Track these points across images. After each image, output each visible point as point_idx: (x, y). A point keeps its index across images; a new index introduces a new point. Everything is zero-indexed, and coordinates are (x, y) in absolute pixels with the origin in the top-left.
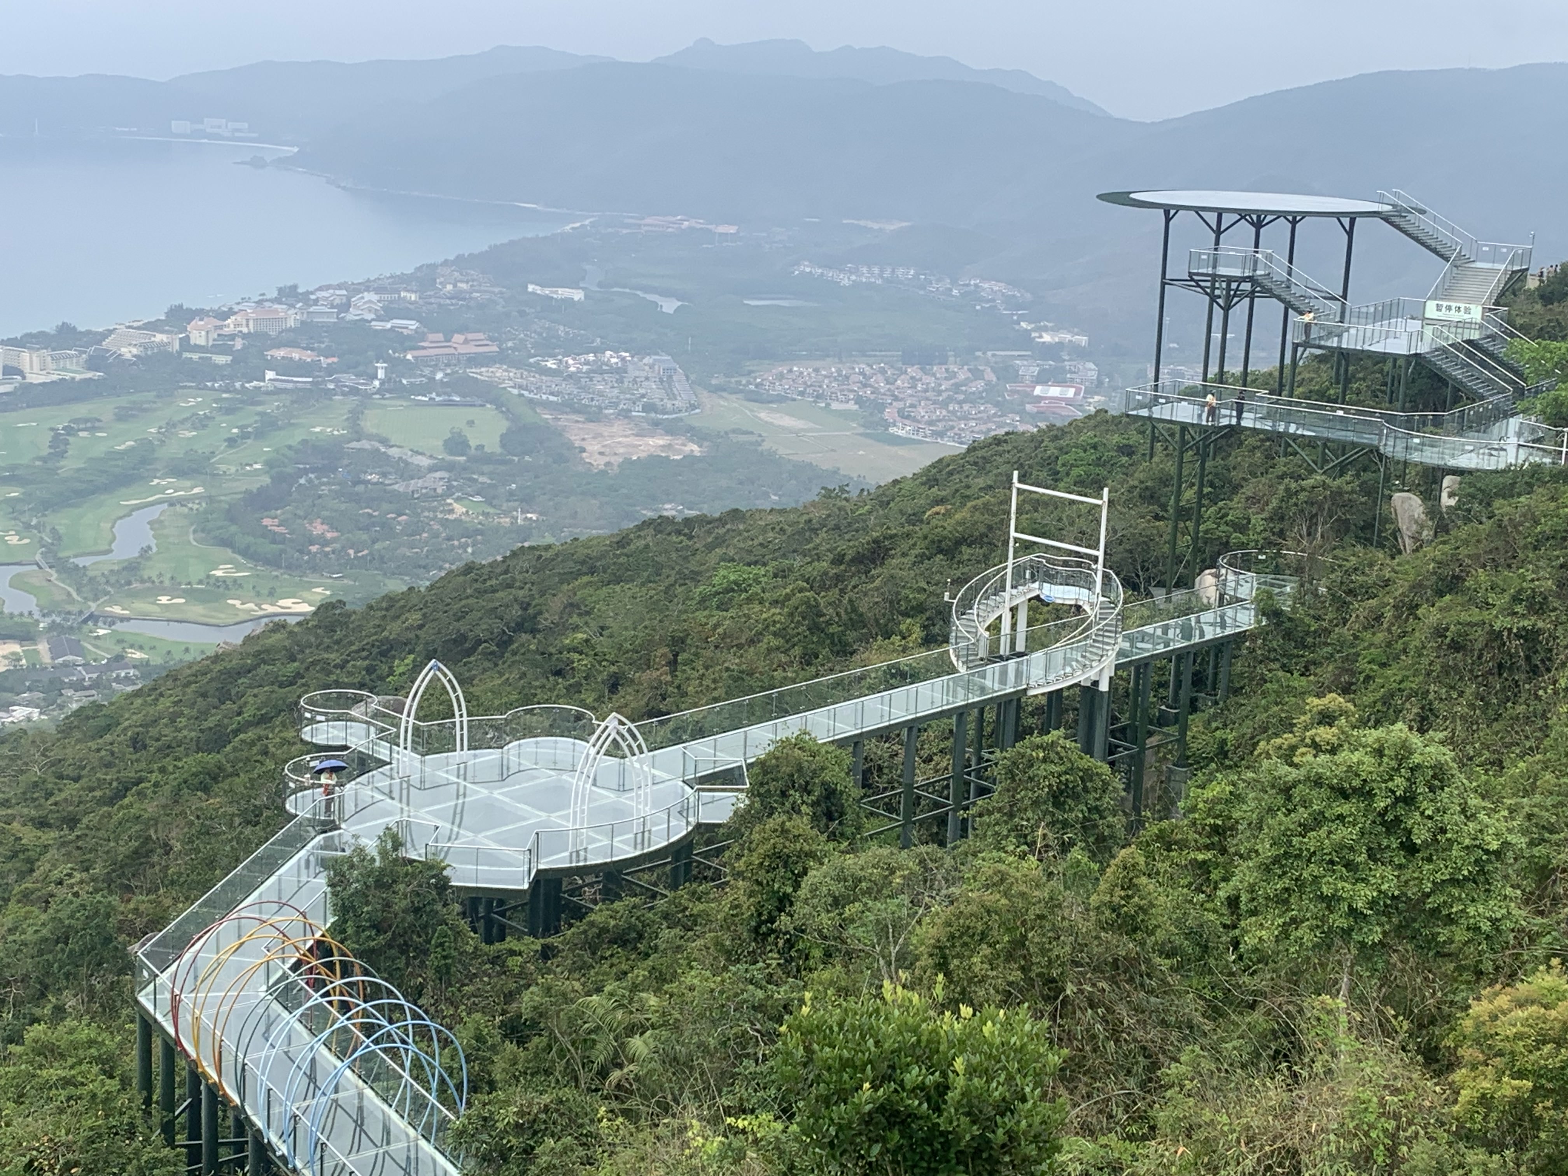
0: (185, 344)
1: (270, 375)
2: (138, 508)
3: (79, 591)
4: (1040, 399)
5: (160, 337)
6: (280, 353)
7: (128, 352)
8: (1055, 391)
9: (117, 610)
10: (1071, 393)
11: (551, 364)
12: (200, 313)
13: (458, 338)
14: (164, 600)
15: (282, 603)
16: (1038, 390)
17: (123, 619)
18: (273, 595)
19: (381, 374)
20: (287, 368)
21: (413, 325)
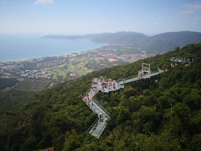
2: (80, 65)
3: (76, 70)
4: (142, 56)
5: (81, 53)
11: (107, 54)
12: (84, 51)
13: (101, 53)
14: (82, 71)
15: (89, 71)
20: (89, 55)
21: (98, 52)
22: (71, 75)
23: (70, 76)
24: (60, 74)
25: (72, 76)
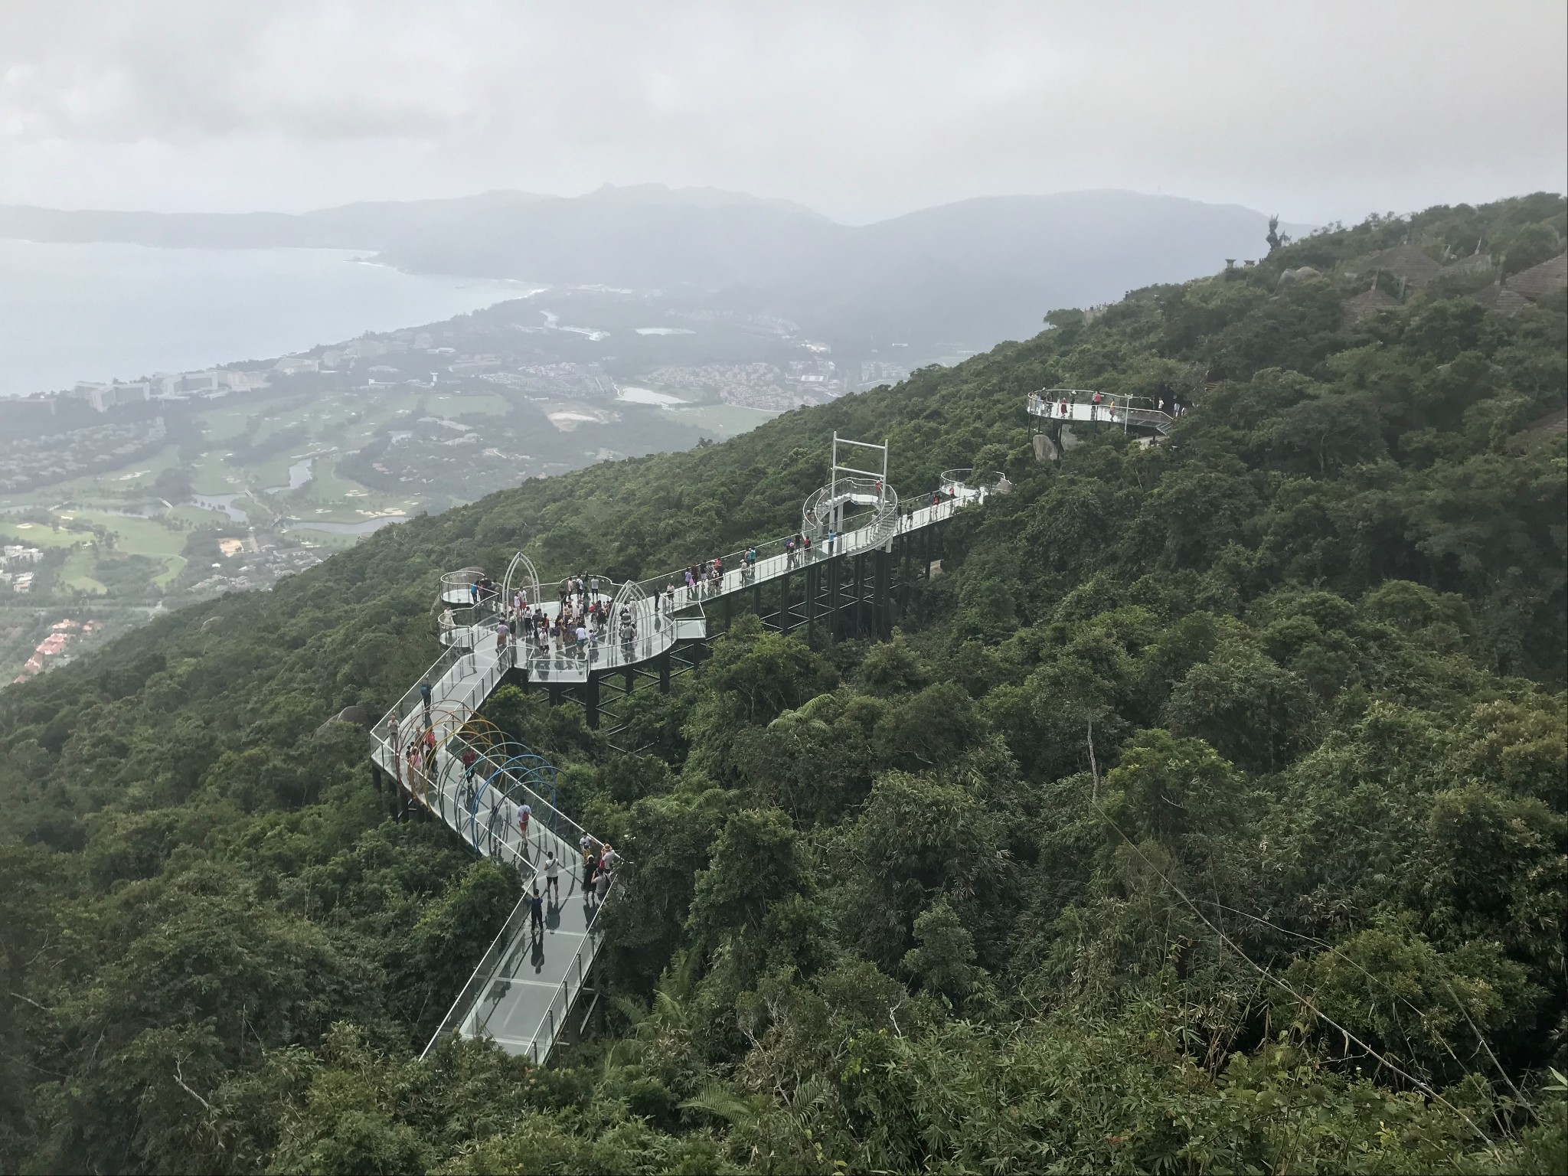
0: (322, 366)
1: (371, 381)
2: (300, 460)
3: (270, 508)
4: (804, 382)
5: (307, 362)
6: (374, 369)
7: (289, 371)
8: (812, 378)
9: (293, 518)
10: (821, 378)
11: (531, 371)
12: (330, 348)
13: (477, 357)
14: (320, 511)
15: (387, 510)
16: (803, 378)
17: (297, 522)
18: (381, 508)
19: (435, 379)
20: (380, 377)
21: (451, 350)
22: (230, 547)
23: (217, 555)
24: (124, 548)
25: (239, 560)
